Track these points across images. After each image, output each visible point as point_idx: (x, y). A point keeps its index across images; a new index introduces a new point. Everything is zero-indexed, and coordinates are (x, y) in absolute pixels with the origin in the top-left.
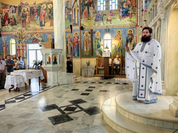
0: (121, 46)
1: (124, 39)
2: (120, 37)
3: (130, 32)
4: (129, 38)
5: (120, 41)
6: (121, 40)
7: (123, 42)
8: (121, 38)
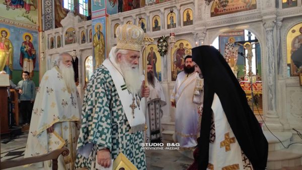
0: (11, 62)
1: (15, 50)
2: (6, 44)
3: (28, 39)
4: (25, 49)
5: (8, 53)
6: (10, 50)
7: (15, 56)
8: (8, 45)
